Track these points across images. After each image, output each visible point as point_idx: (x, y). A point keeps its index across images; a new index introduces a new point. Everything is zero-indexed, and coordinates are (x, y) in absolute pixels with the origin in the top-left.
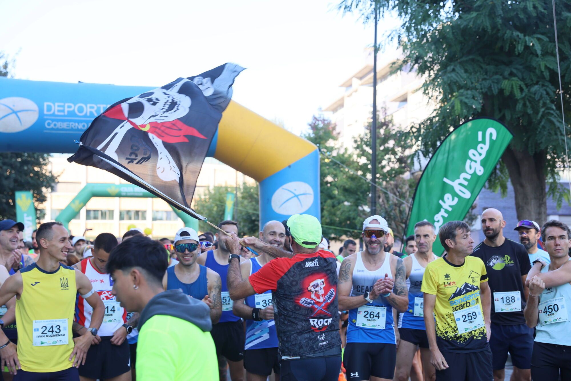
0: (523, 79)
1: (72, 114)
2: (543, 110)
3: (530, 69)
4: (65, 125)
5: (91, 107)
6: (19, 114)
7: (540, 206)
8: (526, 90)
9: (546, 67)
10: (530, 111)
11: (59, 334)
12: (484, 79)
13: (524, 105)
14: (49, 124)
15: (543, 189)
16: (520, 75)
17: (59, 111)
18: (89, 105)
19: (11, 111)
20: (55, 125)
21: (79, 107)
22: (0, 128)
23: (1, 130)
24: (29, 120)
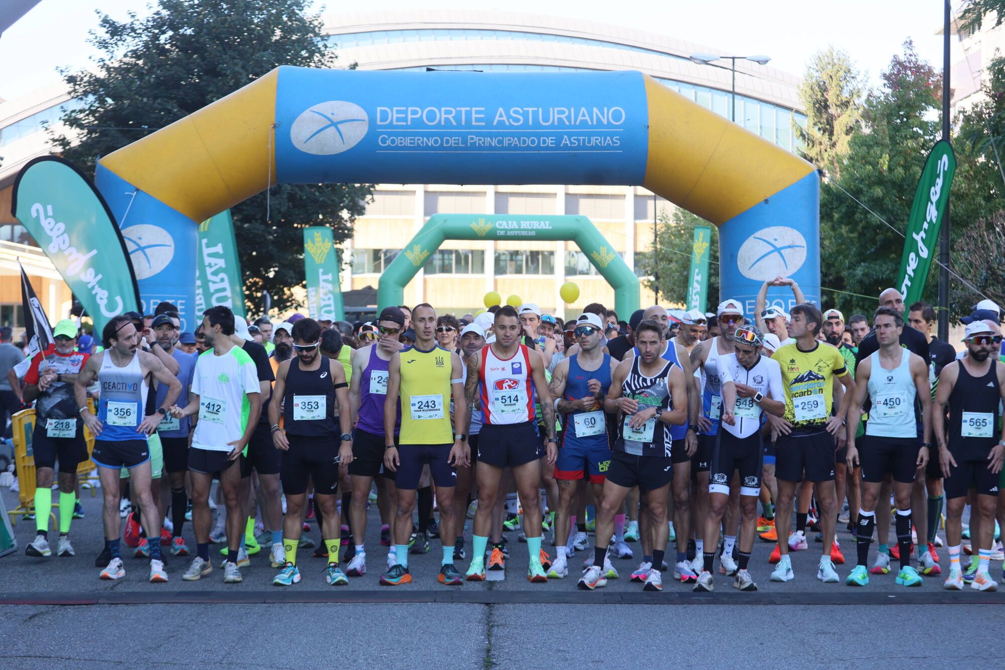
1: (418, 123)
4: (407, 142)
5: (447, 112)
6: (340, 126)
14: (384, 140)
17: (398, 119)
18: (443, 109)
19: (329, 123)
20: (393, 141)
21: (428, 112)
22: (312, 148)
23: (314, 152)
24: (354, 135)
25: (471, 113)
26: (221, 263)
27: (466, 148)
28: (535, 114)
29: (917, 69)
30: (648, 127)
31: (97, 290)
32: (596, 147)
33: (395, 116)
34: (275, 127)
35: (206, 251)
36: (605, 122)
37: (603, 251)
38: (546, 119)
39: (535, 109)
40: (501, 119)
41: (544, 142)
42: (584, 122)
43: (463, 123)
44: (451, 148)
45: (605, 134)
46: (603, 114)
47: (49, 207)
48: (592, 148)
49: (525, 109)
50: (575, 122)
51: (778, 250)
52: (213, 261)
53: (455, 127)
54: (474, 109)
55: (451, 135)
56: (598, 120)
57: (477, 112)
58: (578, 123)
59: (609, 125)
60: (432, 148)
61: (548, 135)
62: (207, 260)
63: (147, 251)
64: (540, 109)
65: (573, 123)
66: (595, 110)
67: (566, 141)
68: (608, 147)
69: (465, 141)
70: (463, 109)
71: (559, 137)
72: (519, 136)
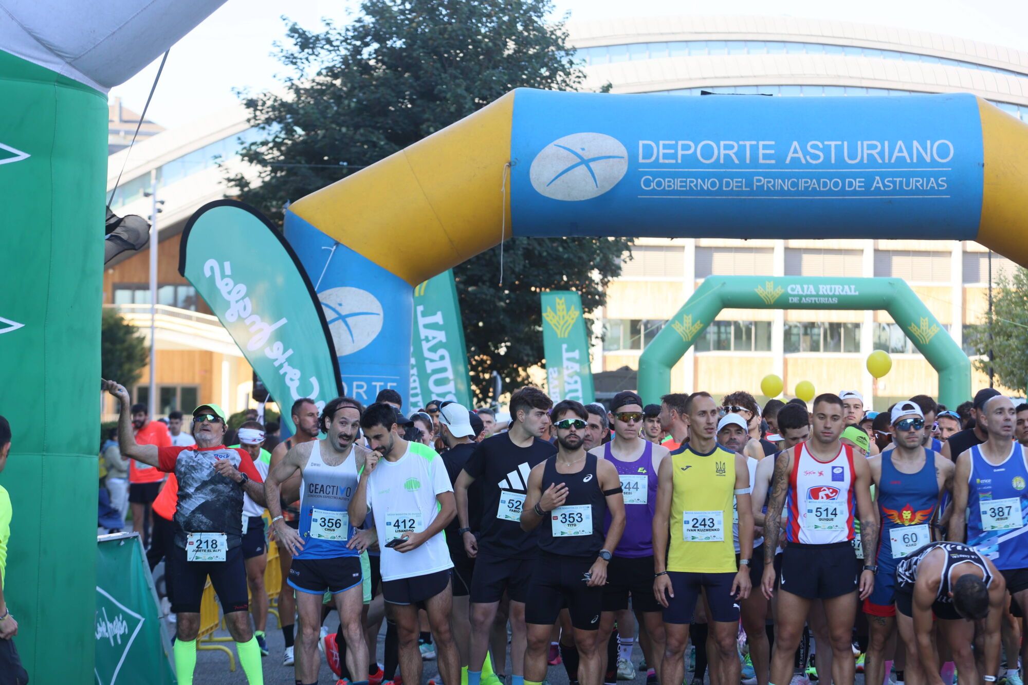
1: (691, 160)
4: (677, 184)
5: (727, 147)
6: (592, 165)
11: (713, 528)
14: (647, 183)
17: (666, 156)
18: (722, 143)
19: (579, 160)
20: (659, 184)
21: (704, 146)
22: (557, 192)
23: (559, 197)
24: (610, 175)
25: (758, 148)
26: (441, 336)
27: (751, 193)
28: (839, 149)
30: (983, 166)
31: (286, 368)
32: (917, 191)
33: (662, 151)
34: (510, 165)
35: (422, 321)
36: (928, 159)
37: (924, 323)
38: (852, 156)
39: (840, 143)
40: (796, 155)
41: (851, 184)
42: (901, 160)
43: (748, 161)
44: (732, 192)
45: (927, 175)
46: (925, 149)
47: (227, 265)
48: (911, 192)
49: (826, 143)
50: (890, 158)
52: (431, 333)
53: (737, 167)
54: (761, 143)
55: (732, 176)
56: (919, 155)
57: (765, 147)
58: (893, 161)
59: (934, 163)
60: (708, 192)
61: (855, 176)
62: (423, 333)
63: (349, 320)
64: (846, 143)
65: (887, 161)
66: (915, 144)
67: (878, 183)
68: (932, 191)
69: (749, 184)
70: (748, 143)
71: (869, 179)
72: (818, 177)
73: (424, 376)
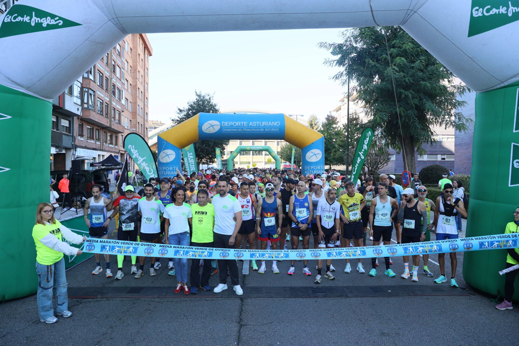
0: (405, 108)
1: (232, 126)
2: (412, 120)
3: (408, 104)
4: (229, 130)
6: (213, 126)
7: (412, 157)
8: (406, 112)
9: (414, 103)
10: (407, 121)
12: (390, 108)
13: (405, 118)
14: (224, 130)
15: (414, 150)
16: (403, 106)
17: (227, 125)
18: (238, 122)
20: (226, 130)
21: (234, 123)
22: (207, 132)
24: (217, 128)
25: (244, 123)
26: (192, 157)
27: (243, 131)
28: (259, 123)
29: (332, 117)
30: (285, 126)
34: (198, 126)
35: (188, 154)
37: (273, 153)
40: (251, 124)
41: (261, 130)
42: (270, 125)
43: (242, 126)
44: (239, 131)
45: (275, 128)
46: (275, 123)
47: (133, 146)
48: (272, 131)
49: (257, 122)
51: (315, 155)
52: (190, 156)
55: (239, 128)
56: (274, 125)
59: (276, 126)
60: (235, 131)
61: (262, 128)
62: (189, 156)
65: (268, 125)
66: (273, 122)
67: (266, 129)
68: (276, 131)
69: (243, 130)
70: (242, 122)
71: (264, 129)
72: (255, 128)
73: (189, 164)
